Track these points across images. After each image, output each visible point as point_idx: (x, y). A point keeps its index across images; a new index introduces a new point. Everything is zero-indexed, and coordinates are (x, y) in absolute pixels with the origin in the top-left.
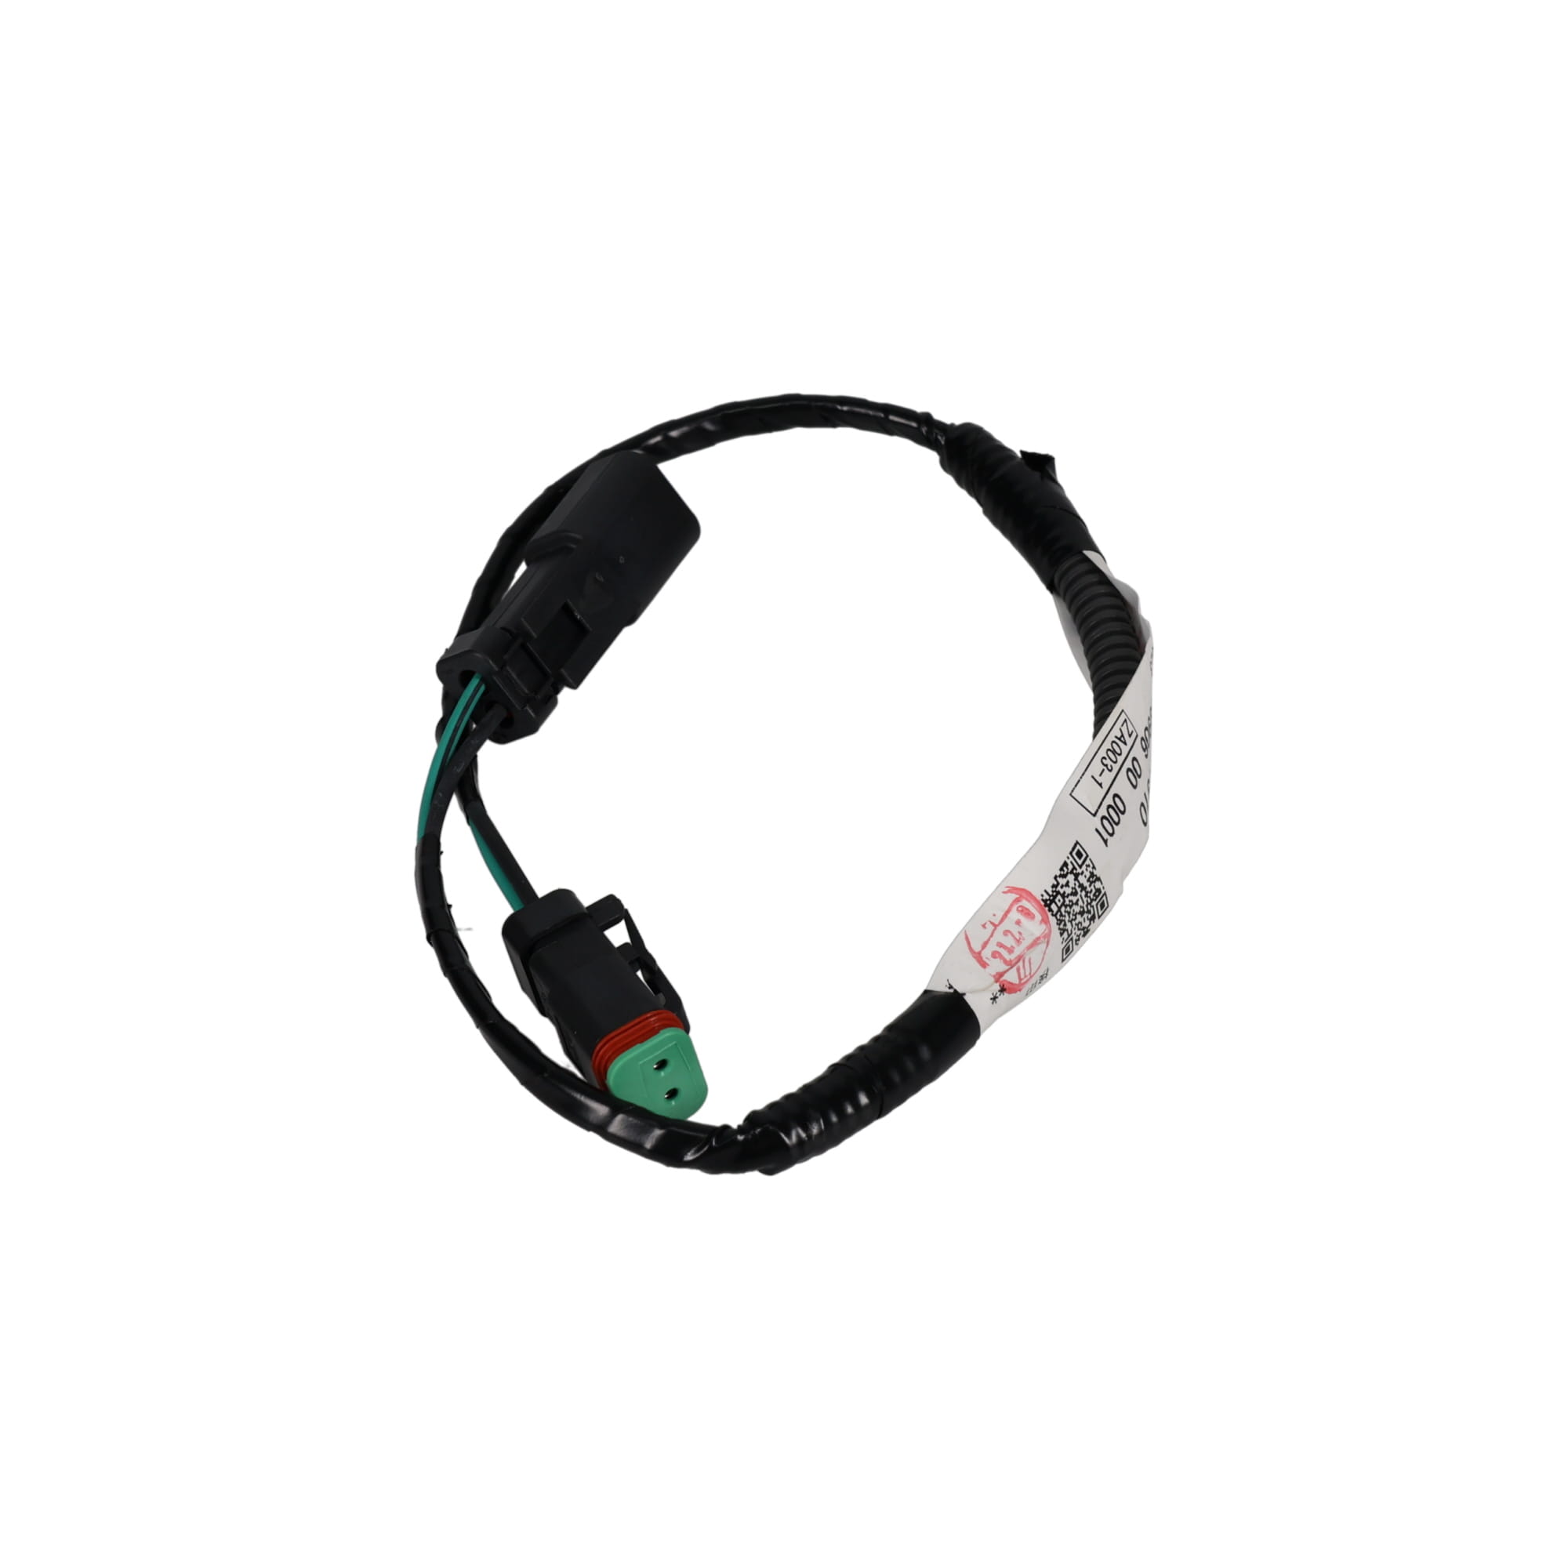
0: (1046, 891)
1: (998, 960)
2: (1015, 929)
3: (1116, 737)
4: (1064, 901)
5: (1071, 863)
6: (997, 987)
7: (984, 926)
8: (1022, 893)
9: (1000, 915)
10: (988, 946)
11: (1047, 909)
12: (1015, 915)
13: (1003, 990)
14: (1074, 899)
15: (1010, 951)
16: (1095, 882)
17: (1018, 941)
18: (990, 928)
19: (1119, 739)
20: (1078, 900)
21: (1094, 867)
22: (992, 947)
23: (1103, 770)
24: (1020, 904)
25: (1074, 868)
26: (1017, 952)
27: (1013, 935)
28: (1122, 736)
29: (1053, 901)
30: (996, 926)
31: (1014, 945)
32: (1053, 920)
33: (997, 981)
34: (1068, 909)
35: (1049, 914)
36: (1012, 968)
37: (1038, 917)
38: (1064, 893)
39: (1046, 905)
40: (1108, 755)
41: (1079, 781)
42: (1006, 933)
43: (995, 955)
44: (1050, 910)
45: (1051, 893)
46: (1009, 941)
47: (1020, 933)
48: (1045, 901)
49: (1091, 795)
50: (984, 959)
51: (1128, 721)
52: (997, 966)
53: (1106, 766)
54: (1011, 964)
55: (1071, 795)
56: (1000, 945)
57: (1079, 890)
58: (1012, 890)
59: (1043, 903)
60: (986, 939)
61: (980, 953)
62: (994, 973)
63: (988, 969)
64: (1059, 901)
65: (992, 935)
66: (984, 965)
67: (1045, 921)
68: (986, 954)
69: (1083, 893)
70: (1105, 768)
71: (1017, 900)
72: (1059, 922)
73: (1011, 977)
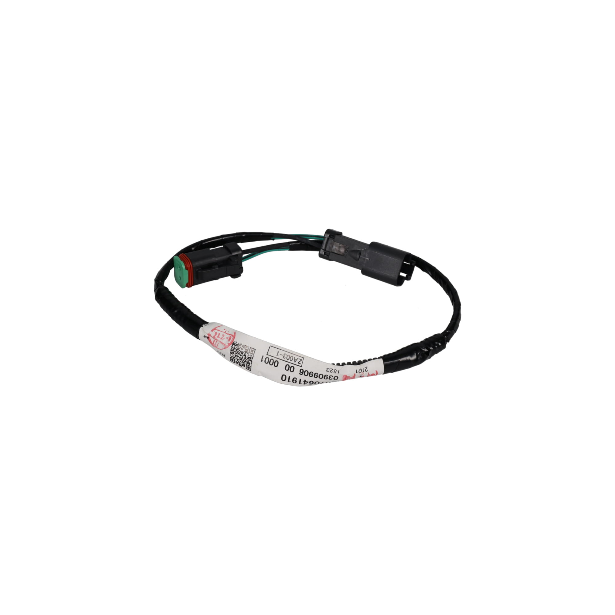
0: (236, 342)
1: (214, 334)
2: (225, 337)
3: (294, 357)
4: (237, 349)
5: (248, 349)
6: (207, 336)
7: (224, 330)
8: (234, 336)
9: (228, 333)
10: (218, 331)
11: (232, 344)
12: (228, 336)
13: (208, 338)
14: (240, 354)
15: (218, 337)
16: (250, 360)
17: (221, 339)
18: (224, 331)
19: (295, 359)
20: (241, 355)
21: (253, 358)
22: (218, 332)
23: (282, 355)
24: (232, 337)
25: (248, 350)
26: (218, 339)
27: (223, 337)
28: (296, 360)
29: (235, 345)
30: (225, 332)
31: (220, 338)
32: (230, 347)
33: (208, 334)
34: (237, 352)
35: (231, 345)
36: (213, 338)
37: (229, 342)
38: (239, 349)
39: (233, 343)
40: (288, 356)
41: (275, 348)
42: (224, 335)
43: (216, 333)
44: (232, 345)
45: (237, 344)
46: (221, 336)
47: (224, 339)
48: (234, 343)
49: (273, 352)
50: (214, 331)
51: (302, 361)
52: (213, 334)
53: (284, 356)
54: (214, 337)
55: (270, 346)
56: (219, 334)
57: (243, 355)
58: (235, 334)
59: (233, 342)
60: (220, 330)
61: (216, 329)
62: (210, 333)
63: (211, 332)
64: (236, 348)
65: (222, 332)
66: (212, 331)
67: (229, 344)
68: (216, 331)
69: (244, 357)
70: (283, 356)
71: (232, 336)
72: (232, 350)
73: (212, 340)
